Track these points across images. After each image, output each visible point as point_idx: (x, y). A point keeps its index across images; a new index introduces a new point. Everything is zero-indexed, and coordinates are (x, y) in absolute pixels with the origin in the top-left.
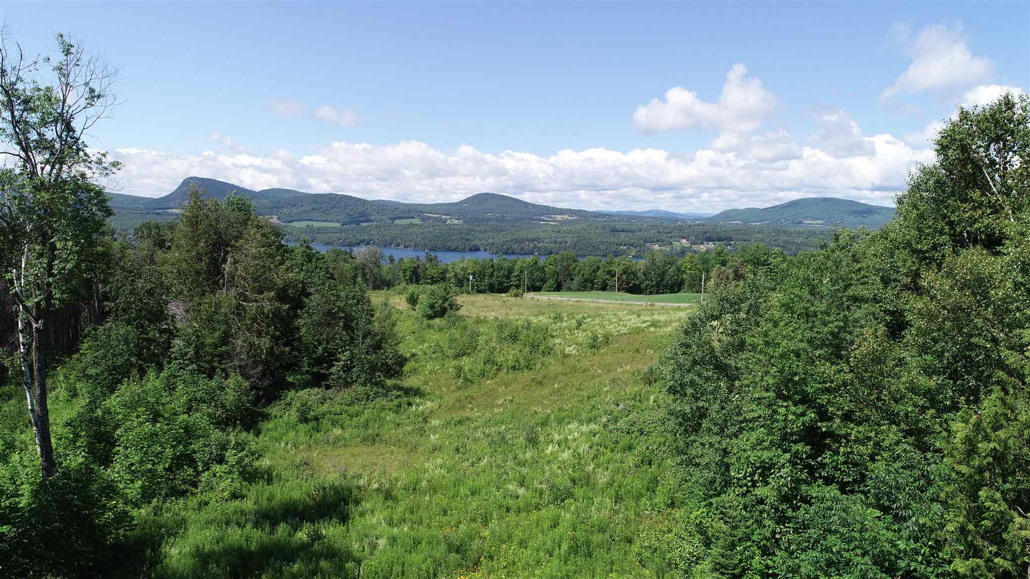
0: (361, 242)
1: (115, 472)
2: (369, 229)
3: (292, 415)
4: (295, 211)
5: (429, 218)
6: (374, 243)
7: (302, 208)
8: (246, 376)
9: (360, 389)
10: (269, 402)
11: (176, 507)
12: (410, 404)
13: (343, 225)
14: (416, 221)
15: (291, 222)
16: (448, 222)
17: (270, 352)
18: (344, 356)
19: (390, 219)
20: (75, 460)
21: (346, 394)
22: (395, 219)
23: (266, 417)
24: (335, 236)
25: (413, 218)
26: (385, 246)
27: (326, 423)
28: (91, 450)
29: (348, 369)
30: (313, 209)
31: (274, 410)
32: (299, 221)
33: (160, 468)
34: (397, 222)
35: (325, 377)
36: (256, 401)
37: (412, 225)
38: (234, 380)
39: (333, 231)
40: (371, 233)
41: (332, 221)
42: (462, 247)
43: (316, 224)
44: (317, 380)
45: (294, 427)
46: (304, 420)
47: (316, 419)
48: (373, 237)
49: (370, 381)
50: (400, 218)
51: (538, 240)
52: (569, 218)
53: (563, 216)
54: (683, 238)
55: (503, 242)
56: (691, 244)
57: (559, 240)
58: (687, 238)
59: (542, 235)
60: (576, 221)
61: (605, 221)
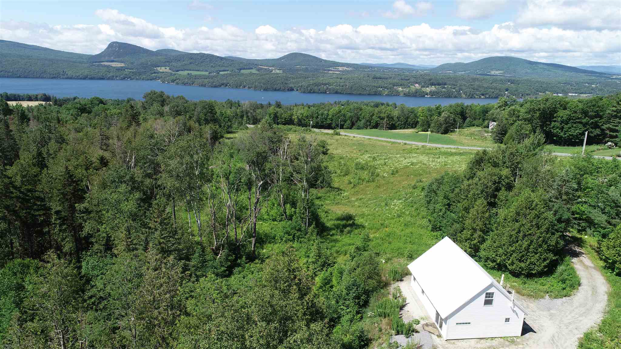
2: (225, 76)
5: (262, 69)
6: (230, 85)
7: (184, 63)
13: (210, 73)
14: (254, 71)
15: (178, 71)
16: (273, 72)
19: (238, 69)
22: (241, 69)
24: (206, 81)
25: (252, 69)
26: (237, 87)
30: (191, 63)
32: (182, 70)
37: (251, 74)
39: (204, 77)
40: (227, 79)
41: (203, 71)
42: (283, 88)
43: (194, 73)
48: (229, 82)
50: (244, 69)
51: (329, 84)
52: (347, 69)
53: (343, 68)
54: (417, 83)
55: (308, 85)
56: (422, 87)
57: (342, 84)
58: (419, 83)
59: (331, 81)
60: (351, 71)
61: (369, 71)
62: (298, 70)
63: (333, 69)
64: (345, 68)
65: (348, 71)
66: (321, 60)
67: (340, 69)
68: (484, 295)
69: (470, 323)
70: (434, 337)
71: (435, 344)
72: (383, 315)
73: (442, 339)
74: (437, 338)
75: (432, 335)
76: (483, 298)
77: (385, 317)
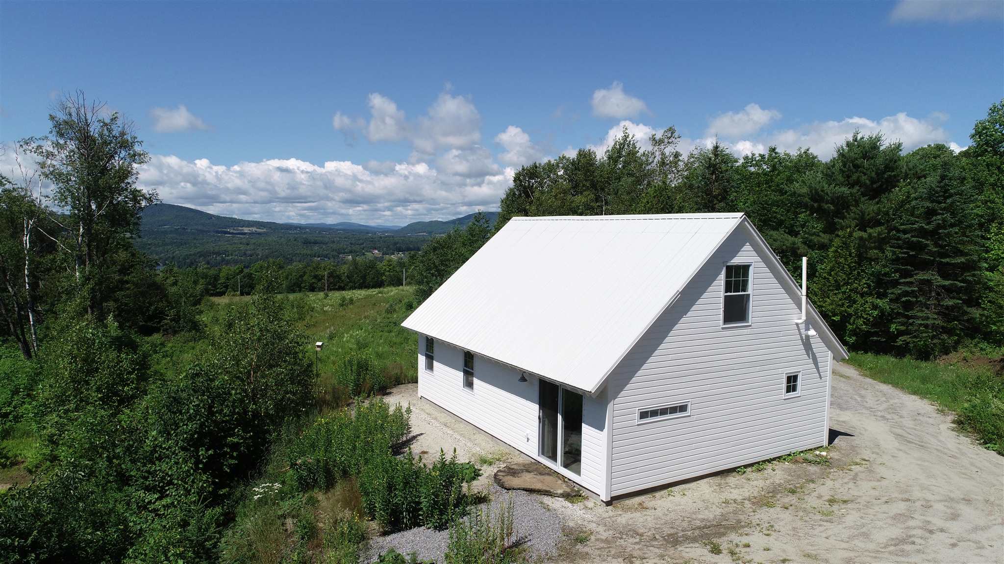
51: (226, 252)
52: (258, 230)
53: (251, 229)
54: (376, 249)
55: (187, 255)
56: (383, 254)
57: (249, 252)
58: (379, 249)
59: (230, 248)
60: (264, 233)
61: (296, 234)
62: (165, 233)
63: (232, 231)
64: (254, 229)
65: (259, 234)
66: (210, 216)
67: (246, 230)
68: (721, 280)
69: (683, 408)
70: (558, 504)
71: (571, 524)
72: (322, 481)
73: (590, 504)
74: (567, 504)
75: (547, 500)
76: (717, 290)
77: (330, 484)
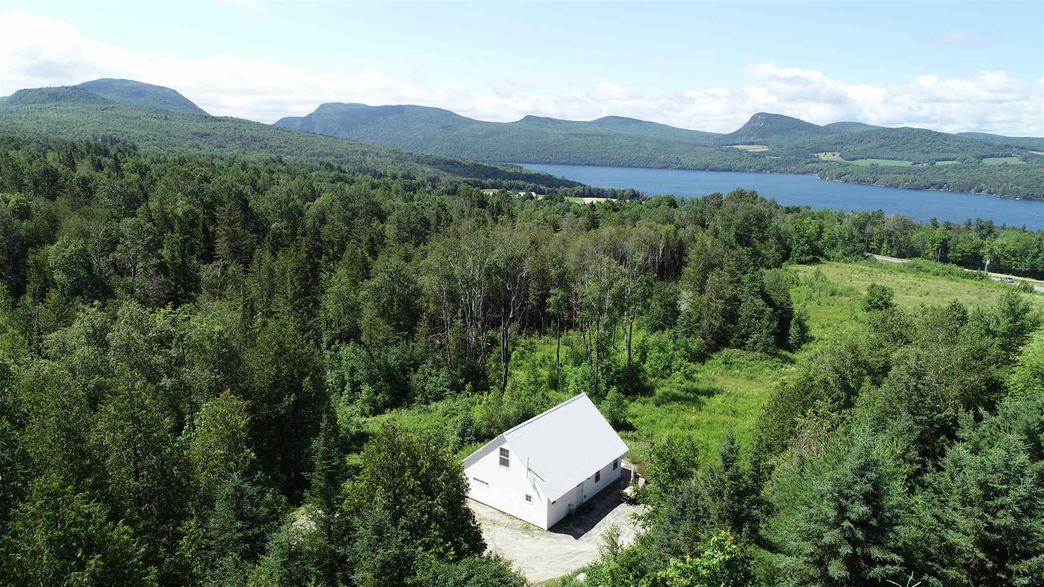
0: (932, 185)
1: (646, 366)
2: (945, 170)
3: (720, 360)
4: (859, 148)
5: (1033, 156)
6: (948, 187)
7: (868, 145)
8: (704, 338)
9: (759, 354)
10: (712, 353)
11: (662, 381)
12: (782, 367)
13: (915, 164)
14: (1014, 161)
15: (854, 159)
17: (720, 327)
18: (755, 336)
19: (977, 157)
20: (636, 359)
21: (752, 355)
22: (984, 157)
23: (710, 358)
24: (901, 178)
25: (1011, 156)
26: (962, 191)
27: (734, 367)
28: (641, 357)
29: (755, 343)
30: (882, 146)
31: (715, 356)
32: (863, 158)
33: (659, 368)
34: (987, 161)
35: (744, 344)
36: (708, 350)
37: (1007, 166)
38: (699, 340)
39: (901, 171)
40: (947, 175)
41: (902, 159)
43: (882, 163)
44: (741, 346)
45: (720, 365)
46: (726, 363)
47: (731, 364)
48: (948, 180)
49: (765, 350)
50: (992, 156)
68: (499, 450)
69: (488, 484)
76: (497, 453)
